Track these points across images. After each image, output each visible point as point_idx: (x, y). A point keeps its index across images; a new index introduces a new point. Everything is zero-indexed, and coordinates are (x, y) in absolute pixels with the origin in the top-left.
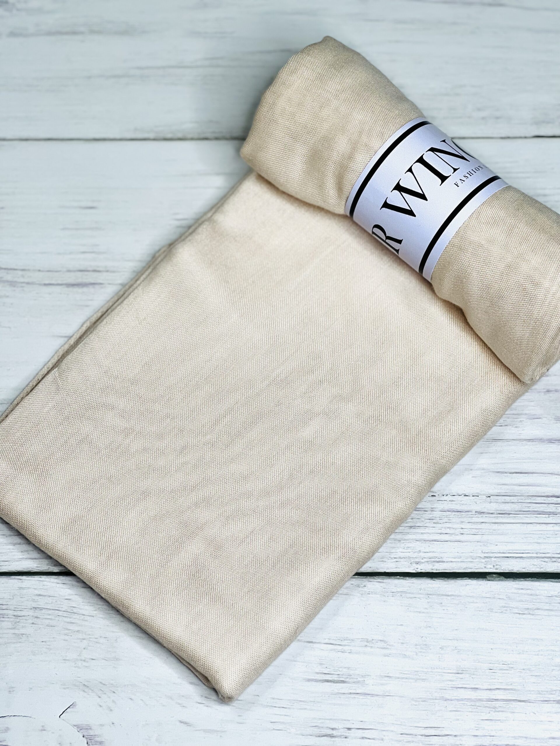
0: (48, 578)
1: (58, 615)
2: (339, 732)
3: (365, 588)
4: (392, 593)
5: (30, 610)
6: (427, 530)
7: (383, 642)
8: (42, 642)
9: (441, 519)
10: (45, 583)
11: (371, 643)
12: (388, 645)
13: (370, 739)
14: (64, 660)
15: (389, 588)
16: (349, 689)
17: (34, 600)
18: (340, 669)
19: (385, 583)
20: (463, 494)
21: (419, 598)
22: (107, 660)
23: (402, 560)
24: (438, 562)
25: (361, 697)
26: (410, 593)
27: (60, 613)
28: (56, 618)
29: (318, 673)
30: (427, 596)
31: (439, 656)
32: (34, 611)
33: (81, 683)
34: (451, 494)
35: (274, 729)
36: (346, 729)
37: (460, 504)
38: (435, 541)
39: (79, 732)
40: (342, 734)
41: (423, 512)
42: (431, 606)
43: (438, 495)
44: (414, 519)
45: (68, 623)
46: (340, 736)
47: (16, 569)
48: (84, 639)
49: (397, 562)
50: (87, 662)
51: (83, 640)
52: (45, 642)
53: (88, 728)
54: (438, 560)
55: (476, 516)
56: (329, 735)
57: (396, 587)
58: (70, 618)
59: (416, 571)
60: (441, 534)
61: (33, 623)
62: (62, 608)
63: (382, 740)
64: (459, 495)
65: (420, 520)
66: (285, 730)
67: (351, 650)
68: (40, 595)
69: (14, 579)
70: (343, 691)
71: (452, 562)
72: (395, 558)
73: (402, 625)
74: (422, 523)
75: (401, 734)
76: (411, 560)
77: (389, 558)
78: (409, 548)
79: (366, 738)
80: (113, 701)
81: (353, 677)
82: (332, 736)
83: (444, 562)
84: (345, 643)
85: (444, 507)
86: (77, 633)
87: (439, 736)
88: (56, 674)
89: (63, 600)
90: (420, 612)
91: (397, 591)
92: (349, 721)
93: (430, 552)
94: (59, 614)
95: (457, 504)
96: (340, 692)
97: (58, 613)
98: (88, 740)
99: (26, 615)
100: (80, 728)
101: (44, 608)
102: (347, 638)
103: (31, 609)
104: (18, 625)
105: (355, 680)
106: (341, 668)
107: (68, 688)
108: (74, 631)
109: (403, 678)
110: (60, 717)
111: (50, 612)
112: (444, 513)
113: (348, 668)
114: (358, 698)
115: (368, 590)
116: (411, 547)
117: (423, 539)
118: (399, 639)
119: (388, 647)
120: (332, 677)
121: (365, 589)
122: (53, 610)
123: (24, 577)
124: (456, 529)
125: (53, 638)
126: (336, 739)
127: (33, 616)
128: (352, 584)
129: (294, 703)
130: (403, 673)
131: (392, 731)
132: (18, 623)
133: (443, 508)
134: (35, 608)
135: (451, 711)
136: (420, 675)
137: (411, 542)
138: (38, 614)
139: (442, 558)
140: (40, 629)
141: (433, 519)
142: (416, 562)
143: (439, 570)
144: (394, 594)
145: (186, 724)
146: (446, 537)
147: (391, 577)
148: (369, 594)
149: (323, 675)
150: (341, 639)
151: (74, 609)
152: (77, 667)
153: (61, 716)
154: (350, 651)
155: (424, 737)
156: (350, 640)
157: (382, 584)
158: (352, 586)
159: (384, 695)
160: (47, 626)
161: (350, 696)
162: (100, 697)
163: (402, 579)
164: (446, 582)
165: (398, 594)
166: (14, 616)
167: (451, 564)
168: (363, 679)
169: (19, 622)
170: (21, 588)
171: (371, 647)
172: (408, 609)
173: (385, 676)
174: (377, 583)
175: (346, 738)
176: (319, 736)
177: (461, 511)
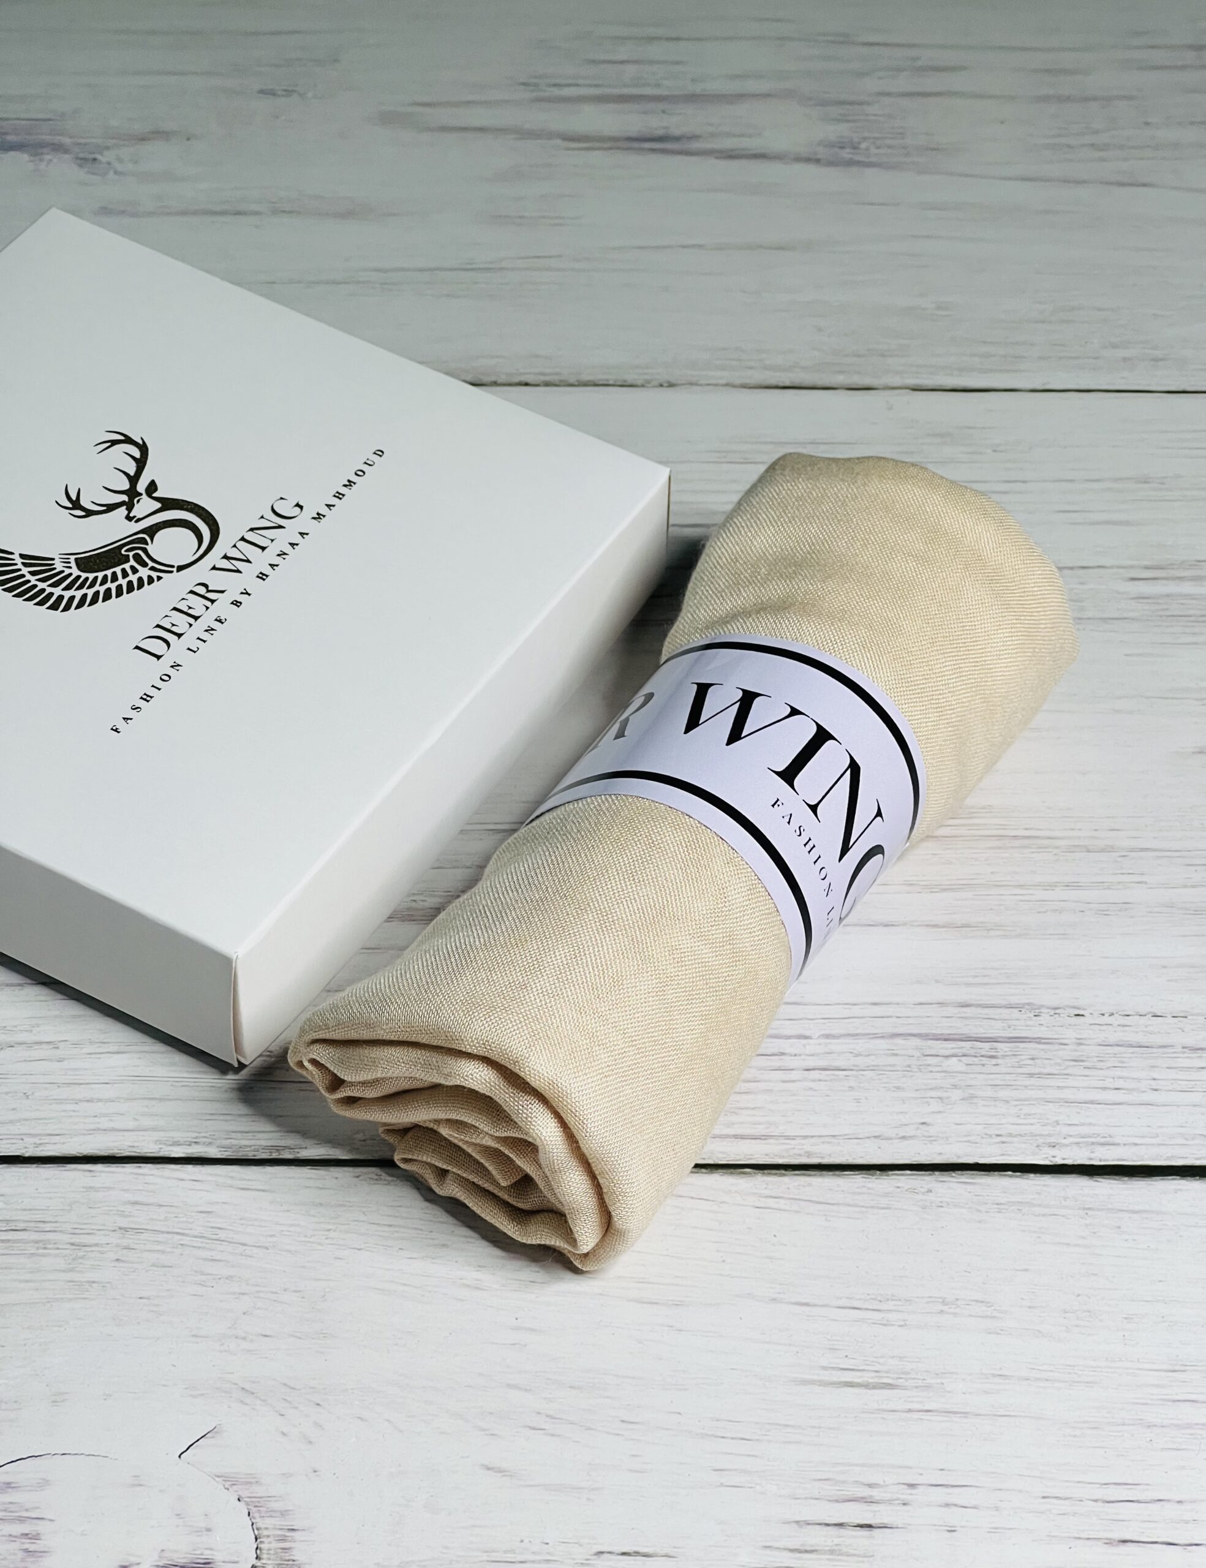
0: (158, 1169)
1: (182, 1245)
2: (885, 1492)
3: (931, 1194)
4: (997, 1204)
5: (112, 1234)
6: (1071, 1082)
7: (984, 1304)
8: (140, 1298)
9: (1102, 1061)
10: (150, 1179)
11: (955, 1306)
12: (995, 1310)
13: (965, 1507)
14: (193, 1336)
15: (988, 1196)
16: (905, 1401)
17: (122, 1214)
18: (881, 1360)
19: (979, 1184)
20: (1149, 1013)
21: (1063, 1216)
22: (300, 1338)
23: (1015, 1139)
24: (1103, 1144)
25: (939, 1418)
26: (1040, 1205)
27: (186, 1240)
28: (175, 1250)
29: (825, 1368)
30: (1082, 1213)
31: (1124, 1336)
32: (121, 1236)
33: (236, 1384)
34: (1120, 1013)
35: (722, 1485)
36: (905, 1487)
37: (1143, 1032)
38: (1092, 1102)
39: (228, 1489)
40: (895, 1497)
41: (1057, 1047)
42: (1095, 1233)
43: (1091, 1014)
44: (1037, 1059)
45: (205, 1259)
46: (890, 1502)
47: (81, 1151)
48: (243, 1294)
49: (1003, 1143)
50: (252, 1341)
51: (241, 1296)
52: (148, 1298)
53: (251, 1481)
54: (1103, 1140)
55: (1186, 1055)
56: (863, 1498)
57: (1005, 1192)
58: (211, 1250)
59: (1051, 1161)
60: (1104, 1089)
61: (118, 1260)
62: (191, 1229)
63: (997, 1509)
64: (1141, 1015)
65: (1052, 1062)
66: (752, 1488)
67: (904, 1320)
68: (136, 1203)
69: (75, 1169)
70: (891, 1406)
71: (1136, 1144)
72: (998, 1135)
73: (1026, 1270)
74: (1058, 1068)
75: (1044, 1497)
76: (1037, 1140)
77: (985, 1136)
78: (1029, 1115)
79: (956, 1505)
80: (317, 1425)
81: (913, 1377)
82: (869, 1500)
83: (1118, 1144)
84: (890, 1305)
85: (1106, 1038)
86: (227, 1281)
87: (1138, 1502)
88: (173, 1365)
89: (193, 1214)
90: (1068, 1244)
91: (1009, 1202)
92: (911, 1468)
93: (1083, 1124)
94: (182, 1242)
95: (1137, 1032)
96: (884, 1407)
97: (181, 1240)
98: (249, 1507)
99: (101, 1242)
100: (229, 1481)
101: (146, 1230)
102: (893, 1296)
103: (114, 1231)
104: (81, 1263)
105: (920, 1383)
106: (882, 1357)
107: (203, 1395)
108: (219, 1277)
109: (1037, 1379)
110: (180, 1457)
111: (161, 1237)
112: (1109, 1050)
113: (901, 1358)
114: (928, 1420)
115: (941, 1200)
116: (1035, 1114)
117: (1063, 1099)
118: (1022, 1299)
119: (995, 1314)
120: (861, 1377)
121: (931, 1197)
122: (168, 1233)
123: (99, 1167)
124: (1139, 1080)
125: (168, 1290)
126: (881, 1507)
127: (117, 1246)
128: (899, 1187)
129: (769, 1431)
130: (1039, 1370)
131: (1020, 1491)
132: (81, 1261)
133: (1103, 1039)
134: (126, 1230)
135: (1163, 1449)
136: (1080, 1373)
137: (1033, 1105)
138: (131, 1241)
139: (1110, 1136)
140: (134, 1272)
141: (1082, 1061)
142: (1050, 1143)
143: (1108, 1160)
144: (1002, 1207)
145: (501, 1472)
146: (1119, 1097)
147: (992, 1173)
148: (942, 1207)
149: (839, 1373)
150: (879, 1299)
151: (218, 1231)
152: (225, 1351)
153: (182, 1456)
154: (903, 1323)
155: (1100, 1504)
156: (900, 1300)
157: (969, 1187)
158: (899, 1190)
159: (995, 1415)
160: (153, 1265)
161: (909, 1415)
162: (283, 1415)
163: (1017, 1177)
164: (1124, 1184)
165: (1012, 1208)
166: (72, 1244)
167: (1134, 1149)
168: (939, 1381)
169: (82, 1257)
170: (90, 1188)
171: (955, 1314)
172: (1039, 1237)
173: (994, 1375)
174: (959, 1185)
175: (904, 1504)
176: (837, 1501)
177: (1148, 1044)
